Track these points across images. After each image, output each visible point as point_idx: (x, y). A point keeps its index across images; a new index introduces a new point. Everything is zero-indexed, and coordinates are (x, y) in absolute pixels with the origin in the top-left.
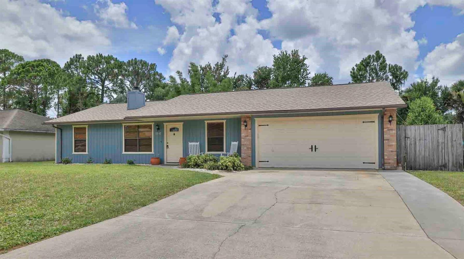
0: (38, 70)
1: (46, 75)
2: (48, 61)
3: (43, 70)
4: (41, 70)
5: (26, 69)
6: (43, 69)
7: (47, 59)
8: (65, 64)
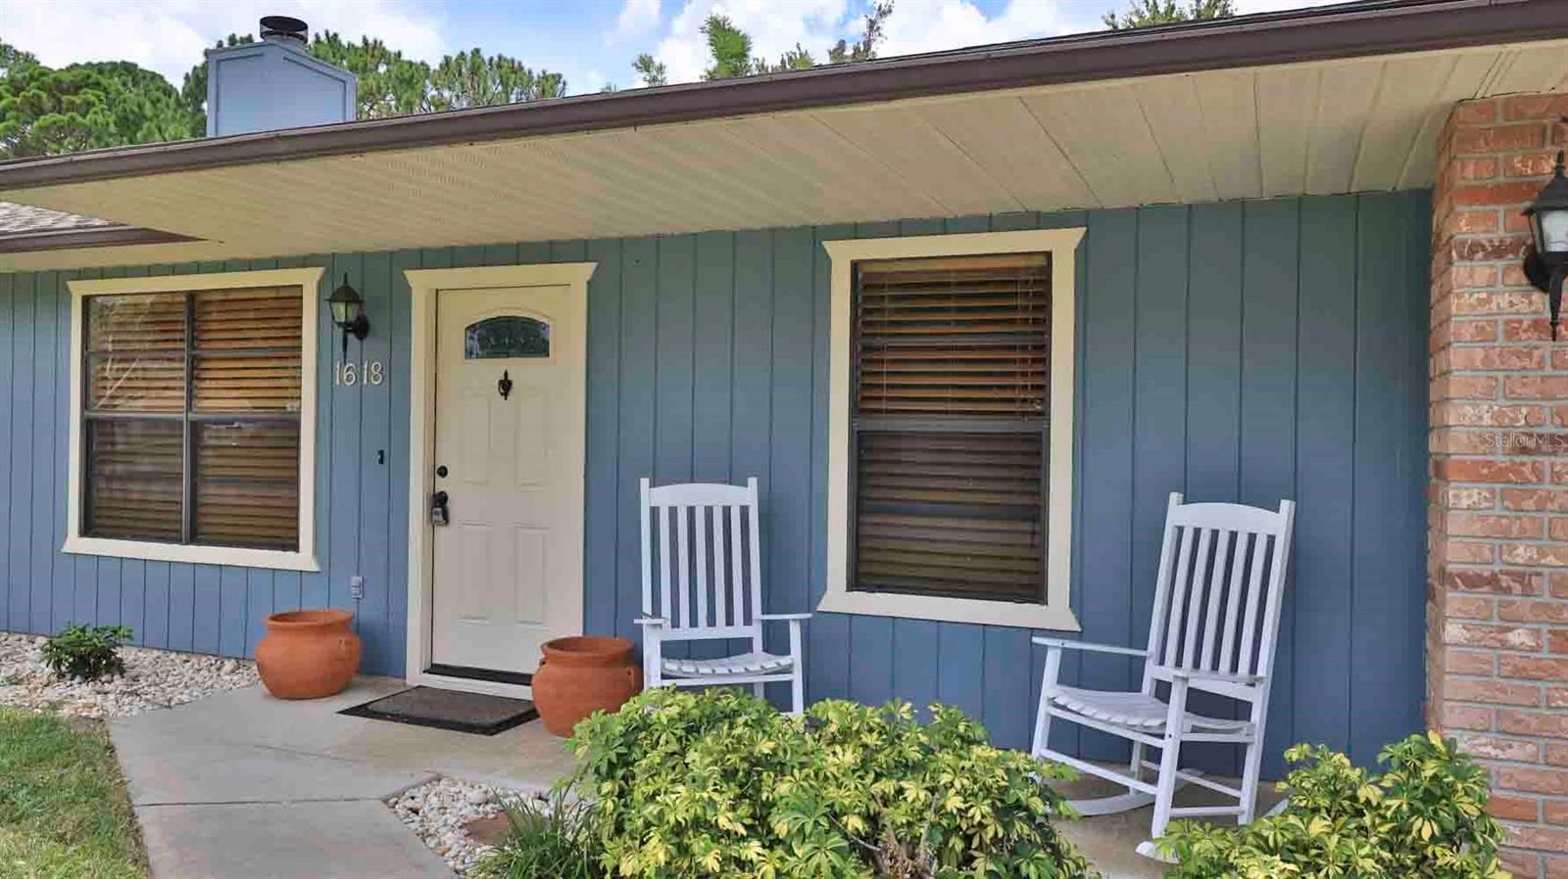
0: (78, 101)
1: (108, 124)
2: (126, 69)
3: (97, 103)
4: (89, 104)
5: (25, 96)
6: (101, 100)
7: (124, 63)
8: (183, 76)
